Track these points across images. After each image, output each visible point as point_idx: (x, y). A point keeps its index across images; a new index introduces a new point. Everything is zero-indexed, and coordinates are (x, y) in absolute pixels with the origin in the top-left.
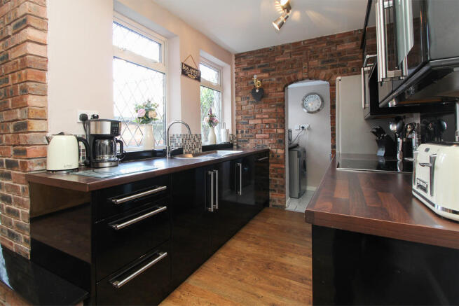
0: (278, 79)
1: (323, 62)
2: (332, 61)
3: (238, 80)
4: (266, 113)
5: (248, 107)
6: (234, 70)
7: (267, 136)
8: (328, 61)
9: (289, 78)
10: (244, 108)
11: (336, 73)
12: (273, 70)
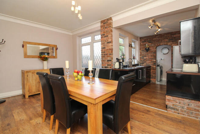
0: (154, 45)
1: (169, 40)
2: (172, 40)
3: (140, 45)
4: (150, 55)
5: (144, 53)
6: (139, 42)
7: (150, 62)
8: (171, 40)
9: (158, 45)
10: (142, 53)
11: (173, 43)
12: (152, 42)
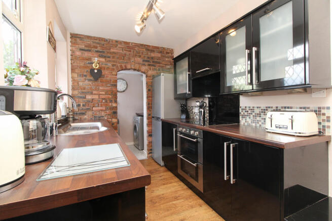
0: (113, 65)
1: (144, 61)
4: (102, 91)
5: (86, 83)
9: (121, 66)
12: (109, 57)
